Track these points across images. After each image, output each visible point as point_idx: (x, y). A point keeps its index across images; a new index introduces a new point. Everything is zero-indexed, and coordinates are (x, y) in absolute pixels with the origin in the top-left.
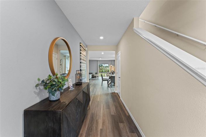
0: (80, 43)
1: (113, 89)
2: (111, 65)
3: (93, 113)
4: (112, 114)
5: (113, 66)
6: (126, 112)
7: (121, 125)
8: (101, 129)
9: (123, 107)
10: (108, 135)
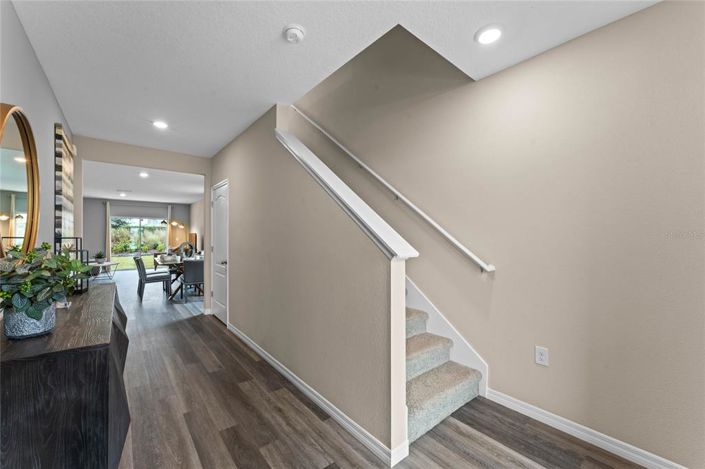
0: (57, 126)
1: (195, 307)
2: (174, 224)
3: (136, 388)
4: (210, 371)
5: (182, 227)
6: (252, 355)
7: (245, 386)
8: (184, 415)
9: (242, 346)
10: (213, 419)
